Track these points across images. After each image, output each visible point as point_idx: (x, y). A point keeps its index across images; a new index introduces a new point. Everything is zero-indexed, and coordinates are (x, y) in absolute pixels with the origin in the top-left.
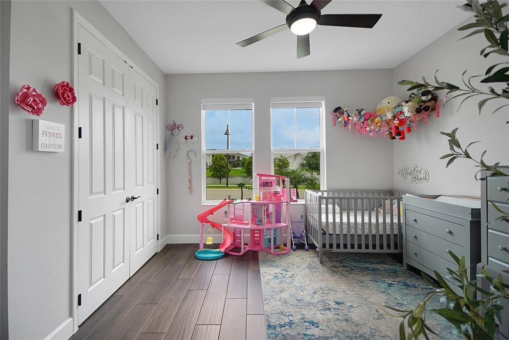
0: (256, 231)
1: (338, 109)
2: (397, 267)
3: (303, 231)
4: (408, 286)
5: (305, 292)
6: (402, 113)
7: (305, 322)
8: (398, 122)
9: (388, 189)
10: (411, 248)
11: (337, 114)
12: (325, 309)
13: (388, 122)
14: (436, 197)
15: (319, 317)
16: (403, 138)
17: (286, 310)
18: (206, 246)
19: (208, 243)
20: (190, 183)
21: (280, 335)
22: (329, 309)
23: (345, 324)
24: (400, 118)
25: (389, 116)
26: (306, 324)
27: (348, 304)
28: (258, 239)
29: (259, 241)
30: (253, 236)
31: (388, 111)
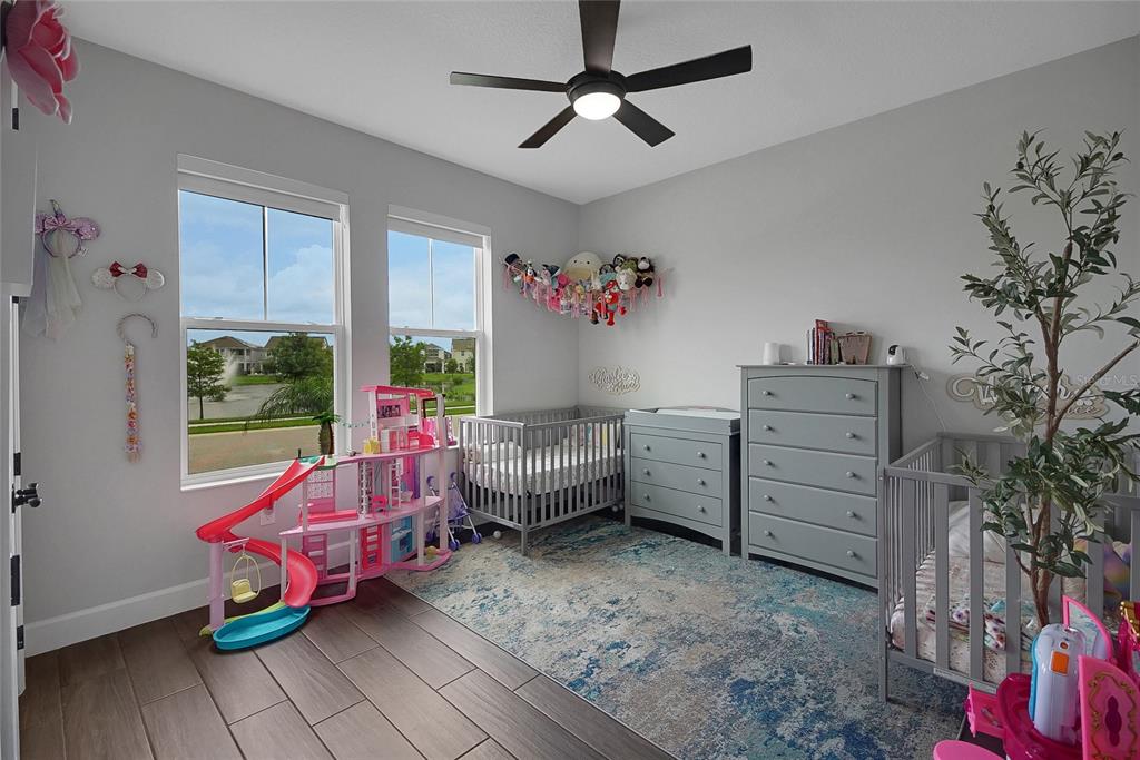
0: (369, 531)
1: (512, 259)
2: (617, 527)
3: (463, 506)
4: (651, 546)
5: (556, 608)
6: (615, 283)
7: (608, 649)
8: (610, 297)
9: (573, 405)
10: (638, 490)
11: (513, 268)
12: (609, 617)
13: (595, 295)
14: (656, 410)
15: (616, 632)
16: (611, 323)
17: (565, 649)
18: (232, 608)
19: (240, 598)
20: (131, 424)
21: (602, 687)
22: (613, 615)
23: (650, 625)
24: (612, 290)
25: (597, 285)
26: (612, 651)
27: (626, 598)
28: (375, 547)
29: (378, 552)
30: (364, 543)
31: (595, 276)
